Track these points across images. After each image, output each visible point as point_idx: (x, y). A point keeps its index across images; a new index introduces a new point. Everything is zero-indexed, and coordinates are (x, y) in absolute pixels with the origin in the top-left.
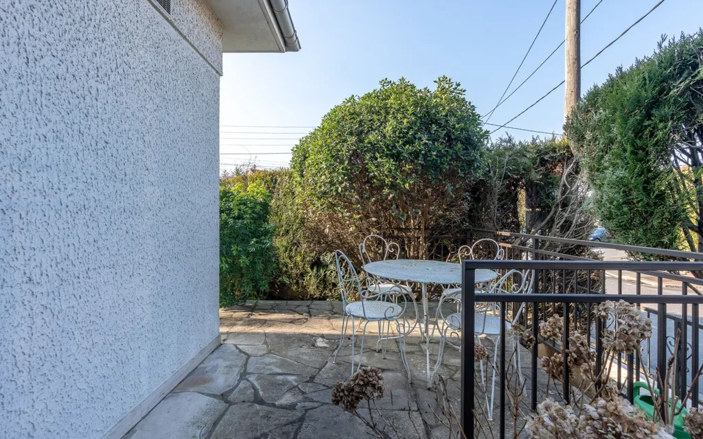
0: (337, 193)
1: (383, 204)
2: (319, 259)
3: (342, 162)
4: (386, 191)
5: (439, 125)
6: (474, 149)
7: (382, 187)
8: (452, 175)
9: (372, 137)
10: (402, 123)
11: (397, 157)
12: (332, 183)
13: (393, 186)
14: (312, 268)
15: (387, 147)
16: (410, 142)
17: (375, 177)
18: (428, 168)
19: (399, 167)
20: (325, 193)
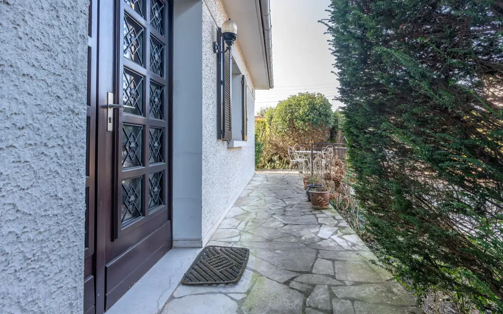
0: (285, 132)
1: (299, 135)
2: (271, 158)
3: (286, 122)
4: (300, 131)
5: (317, 110)
6: (328, 117)
7: (299, 129)
8: (321, 126)
9: (296, 114)
10: (304, 110)
11: (303, 120)
12: (283, 129)
13: (303, 129)
14: (268, 163)
15: (301, 117)
16: (307, 116)
17: (297, 127)
18: (314, 124)
19: (304, 124)
20: (280, 131)
